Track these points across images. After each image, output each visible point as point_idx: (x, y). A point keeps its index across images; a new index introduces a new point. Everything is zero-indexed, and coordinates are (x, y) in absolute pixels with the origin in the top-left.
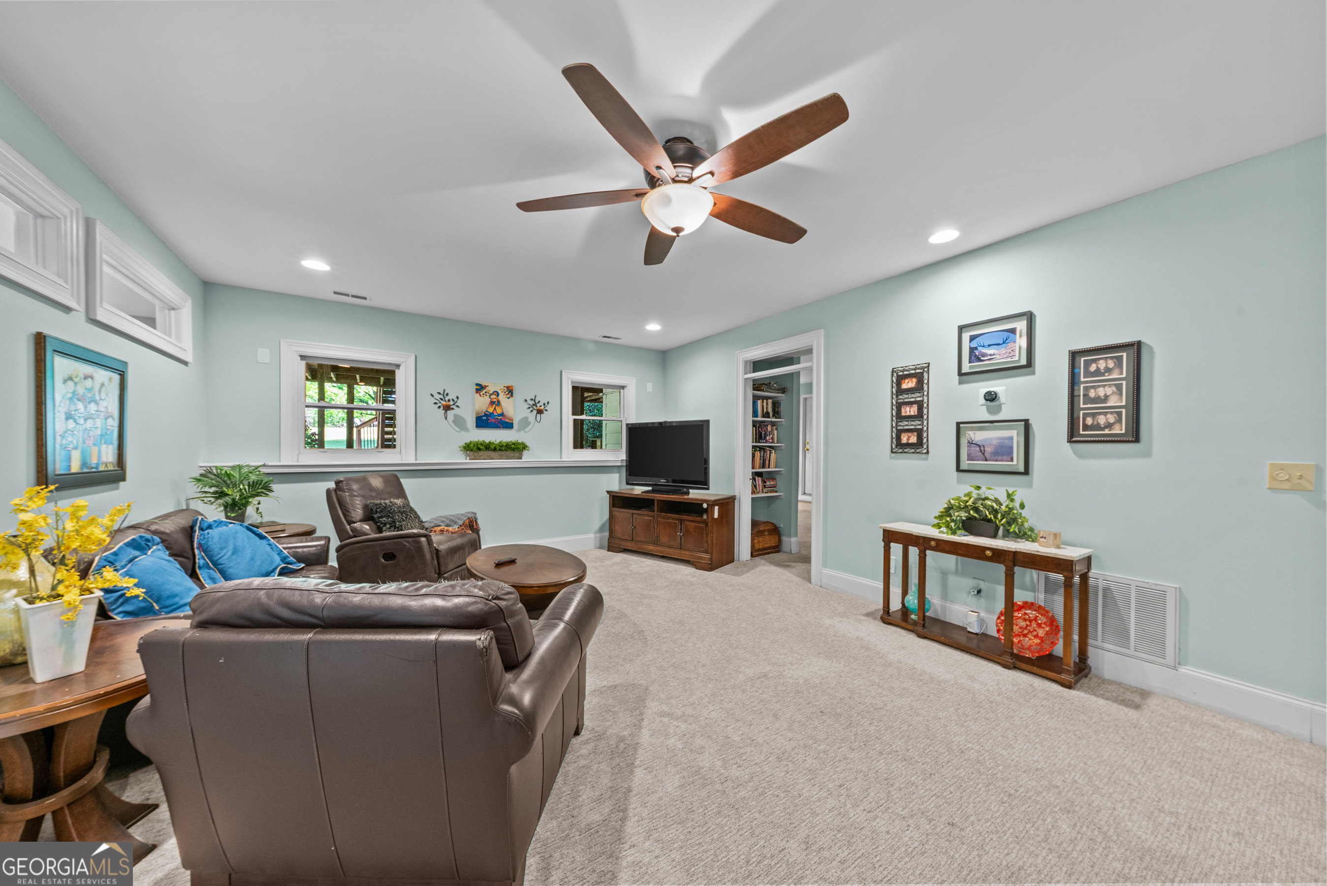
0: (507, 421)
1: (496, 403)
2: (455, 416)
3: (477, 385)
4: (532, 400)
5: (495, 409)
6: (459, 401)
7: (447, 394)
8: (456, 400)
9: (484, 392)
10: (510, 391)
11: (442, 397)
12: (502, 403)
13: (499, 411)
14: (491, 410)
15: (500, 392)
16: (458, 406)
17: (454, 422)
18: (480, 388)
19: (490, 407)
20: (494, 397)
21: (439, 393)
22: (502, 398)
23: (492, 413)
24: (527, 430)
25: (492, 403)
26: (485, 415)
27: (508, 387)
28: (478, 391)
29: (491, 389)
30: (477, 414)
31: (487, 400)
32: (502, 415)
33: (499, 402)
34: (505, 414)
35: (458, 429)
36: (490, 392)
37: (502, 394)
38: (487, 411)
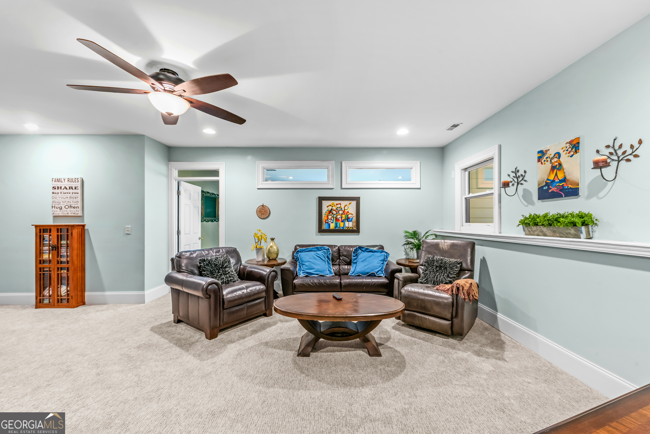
0: (570, 186)
1: (557, 167)
2: (525, 190)
3: (539, 152)
4: (608, 147)
5: (556, 174)
6: (527, 175)
7: (518, 171)
8: (524, 174)
9: (545, 157)
10: (575, 146)
11: (514, 175)
12: (564, 165)
13: (561, 176)
14: (552, 178)
15: (561, 152)
16: (525, 181)
17: (523, 196)
18: (541, 155)
19: (551, 173)
20: (556, 160)
21: (513, 172)
22: (564, 159)
23: (553, 181)
24: (601, 194)
25: (553, 168)
26: (547, 184)
27: (570, 143)
28: (539, 159)
29: (551, 153)
30: (539, 185)
31: (548, 166)
32: (564, 180)
33: (560, 164)
34: (568, 177)
35: (526, 204)
36: (551, 156)
37: (563, 155)
38: (548, 179)
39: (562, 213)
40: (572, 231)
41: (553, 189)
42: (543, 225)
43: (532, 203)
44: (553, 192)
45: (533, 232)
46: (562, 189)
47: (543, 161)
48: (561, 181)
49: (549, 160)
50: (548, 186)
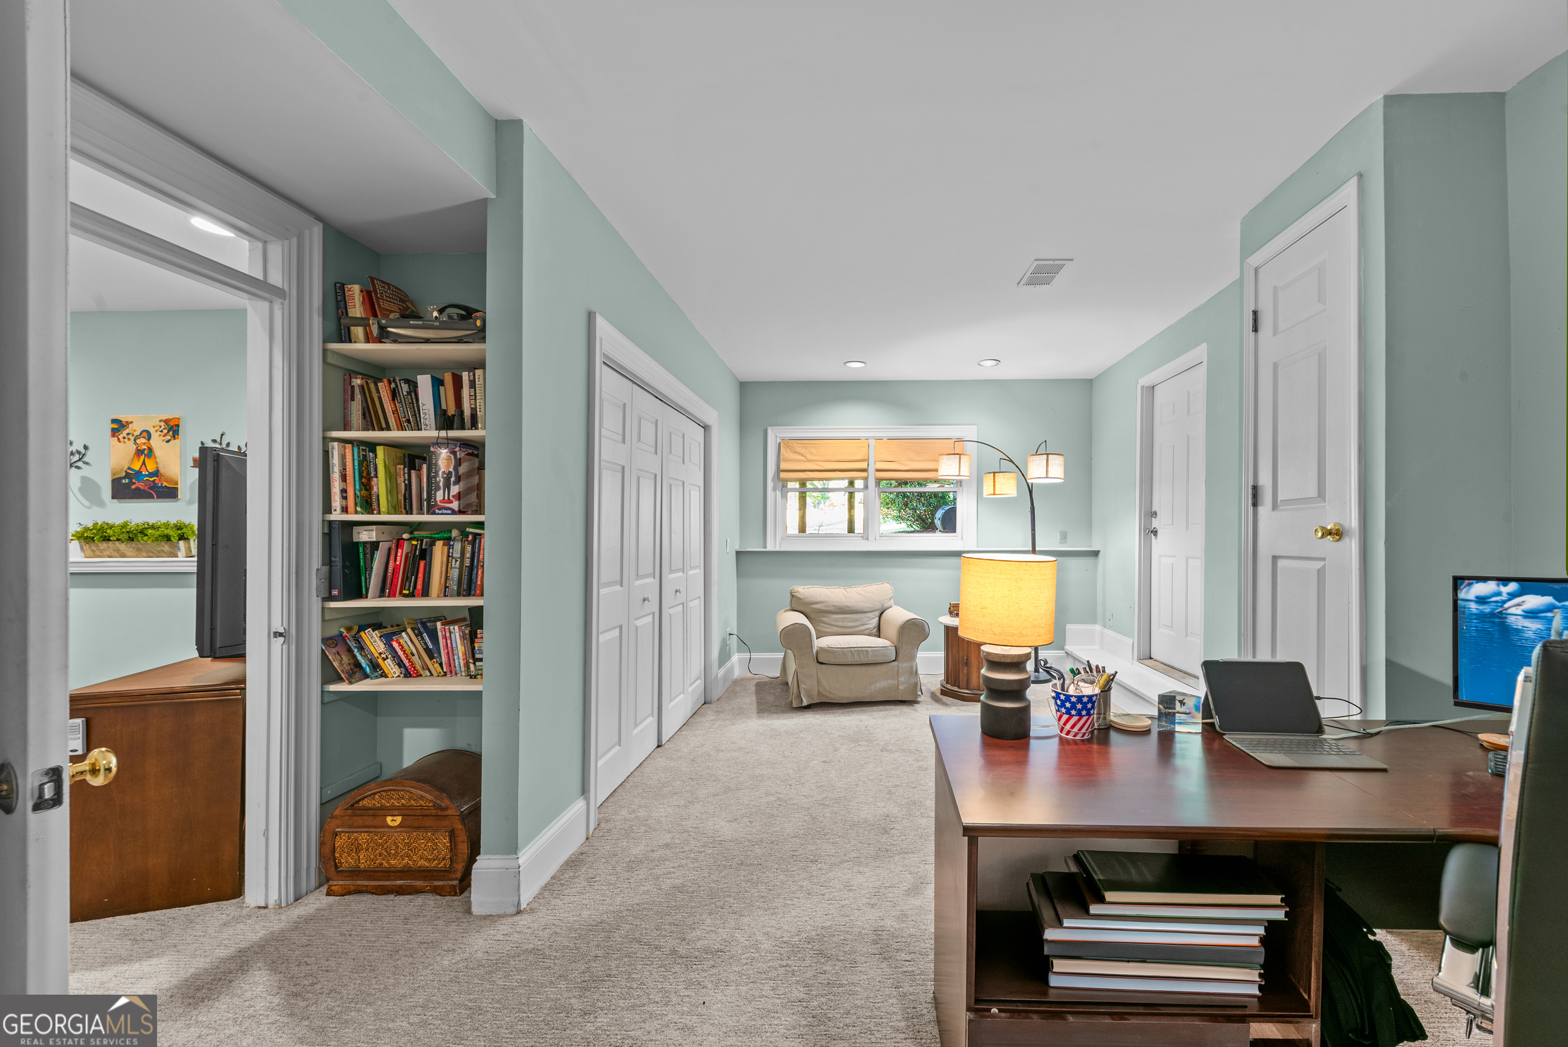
0: (165, 484)
1: (145, 453)
2: (85, 480)
3: (114, 421)
5: (144, 463)
6: (89, 454)
8: (83, 451)
9: (125, 432)
10: (173, 429)
12: (158, 452)
13: (151, 467)
14: (137, 466)
15: (152, 431)
16: (86, 463)
17: (81, 490)
18: (119, 427)
19: (136, 459)
20: (143, 440)
22: (157, 443)
23: (139, 472)
25: (139, 452)
26: (128, 476)
27: (166, 421)
28: (115, 432)
29: (137, 428)
30: (113, 474)
31: (130, 447)
32: (156, 473)
33: (150, 449)
34: (162, 471)
35: (88, 504)
36: (136, 434)
37: (155, 436)
38: (129, 468)
39: (151, 523)
40: (166, 548)
41: (141, 485)
42: (118, 540)
43: (101, 504)
44: (138, 489)
45: (101, 551)
46: (154, 486)
47: (121, 437)
48: (151, 475)
49: (132, 438)
50: (131, 479)
